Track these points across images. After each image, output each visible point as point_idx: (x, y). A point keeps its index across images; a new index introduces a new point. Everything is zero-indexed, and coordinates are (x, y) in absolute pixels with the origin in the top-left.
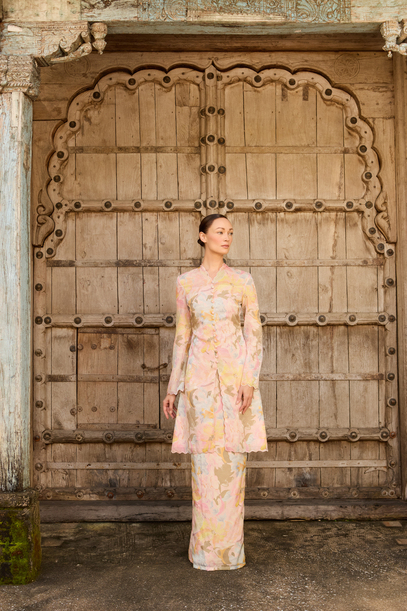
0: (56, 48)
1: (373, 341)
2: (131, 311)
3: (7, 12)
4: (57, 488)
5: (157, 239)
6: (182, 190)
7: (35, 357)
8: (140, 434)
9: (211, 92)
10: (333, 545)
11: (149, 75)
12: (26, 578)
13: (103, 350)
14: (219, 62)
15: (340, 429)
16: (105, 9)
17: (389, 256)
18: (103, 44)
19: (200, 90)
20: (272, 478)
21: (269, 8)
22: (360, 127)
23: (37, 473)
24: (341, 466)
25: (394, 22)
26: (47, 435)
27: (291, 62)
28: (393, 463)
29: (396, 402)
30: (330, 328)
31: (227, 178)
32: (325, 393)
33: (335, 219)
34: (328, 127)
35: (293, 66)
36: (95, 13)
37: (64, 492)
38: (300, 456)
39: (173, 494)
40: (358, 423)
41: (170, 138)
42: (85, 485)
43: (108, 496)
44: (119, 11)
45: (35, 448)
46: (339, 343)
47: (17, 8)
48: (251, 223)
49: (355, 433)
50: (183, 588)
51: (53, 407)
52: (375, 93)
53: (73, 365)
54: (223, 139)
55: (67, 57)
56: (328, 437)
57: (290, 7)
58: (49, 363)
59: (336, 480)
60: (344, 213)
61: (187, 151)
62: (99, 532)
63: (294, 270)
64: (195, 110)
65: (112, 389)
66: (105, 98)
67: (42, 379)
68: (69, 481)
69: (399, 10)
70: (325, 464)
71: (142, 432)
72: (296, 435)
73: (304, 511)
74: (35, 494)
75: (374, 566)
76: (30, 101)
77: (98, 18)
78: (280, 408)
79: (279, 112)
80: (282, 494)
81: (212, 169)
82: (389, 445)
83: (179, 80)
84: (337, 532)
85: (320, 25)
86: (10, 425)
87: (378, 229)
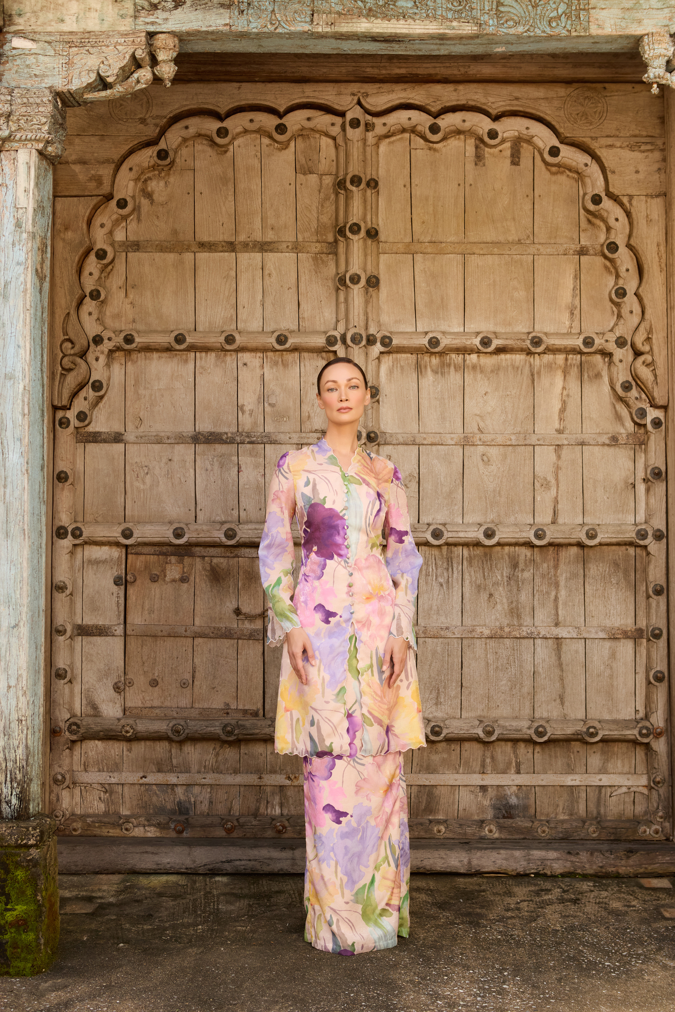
0: (93, 76)
1: (626, 572)
2: (218, 518)
3: (10, 16)
4: (89, 816)
5: (263, 398)
6: (306, 315)
7: (56, 594)
8: (231, 725)
9: (355, 150)
10: (553, 917)
11: (251, 121)
12: (33, 966)
13: (169, 584)
14: (369, 100)
15: (569, 720)
16: (175, 11)
17: (655, 428)
18: (172, 70)
19: (337, 147)
20: (453, 803)
21: (451, 9)
22: (607, 211)
23: (56, 789)
24: (570, 783)
25: (662, 34)
26: (73, 726)
27: (491, 99)
28: (658, 779)
29: (664, 677)
30: (554, 549)
31: (381, 295)
32: (543, 661)
33: (563, 366)
34: (553, 211)
35: (494, 107)
36: (158, 18)
37: (100, 822)
38: (501, 766)
39: (284, 827)
40: (600, 711)
41: (285, 227)
42: (137, 811)
43: (175, 829)
44: (199, 14)
45: (53, 747)
46: (568, 575)
47: (28, 9)
48: (421, 372)
49: (594, 728)
50: (296, 985)
51: (85, 679)
52: (633, 153)
53: (118, 608)
54: (375, 229)
55: (111, 91)
56: (548, 735)
57: (487, 8)
58: (78, 605)
59: (561, 808)
60: (579, 356)
61: (314, 250)
62: (158, 890)
63: (493, 452)
64: (328, 180)
65: (184, 649)
66: (178, 160)
67: (65, 630)
68: (110, 804)
69: (671, 15)
70: (542, 780)
71: (233, 722)
72: (494, 731)
73: (506, 859)
74: (50, 824)
75: (621, 954)
76: (48, 164)
77: (163, 26)
78: (468, 684)
79: (471, 185)
80: (469, 830)
81: (355, 279)
82: (652, 749)
83: (302, 130)
84: (561, 896)
85: (537, 38)
86: (9, 708)
87: (637, 384)
